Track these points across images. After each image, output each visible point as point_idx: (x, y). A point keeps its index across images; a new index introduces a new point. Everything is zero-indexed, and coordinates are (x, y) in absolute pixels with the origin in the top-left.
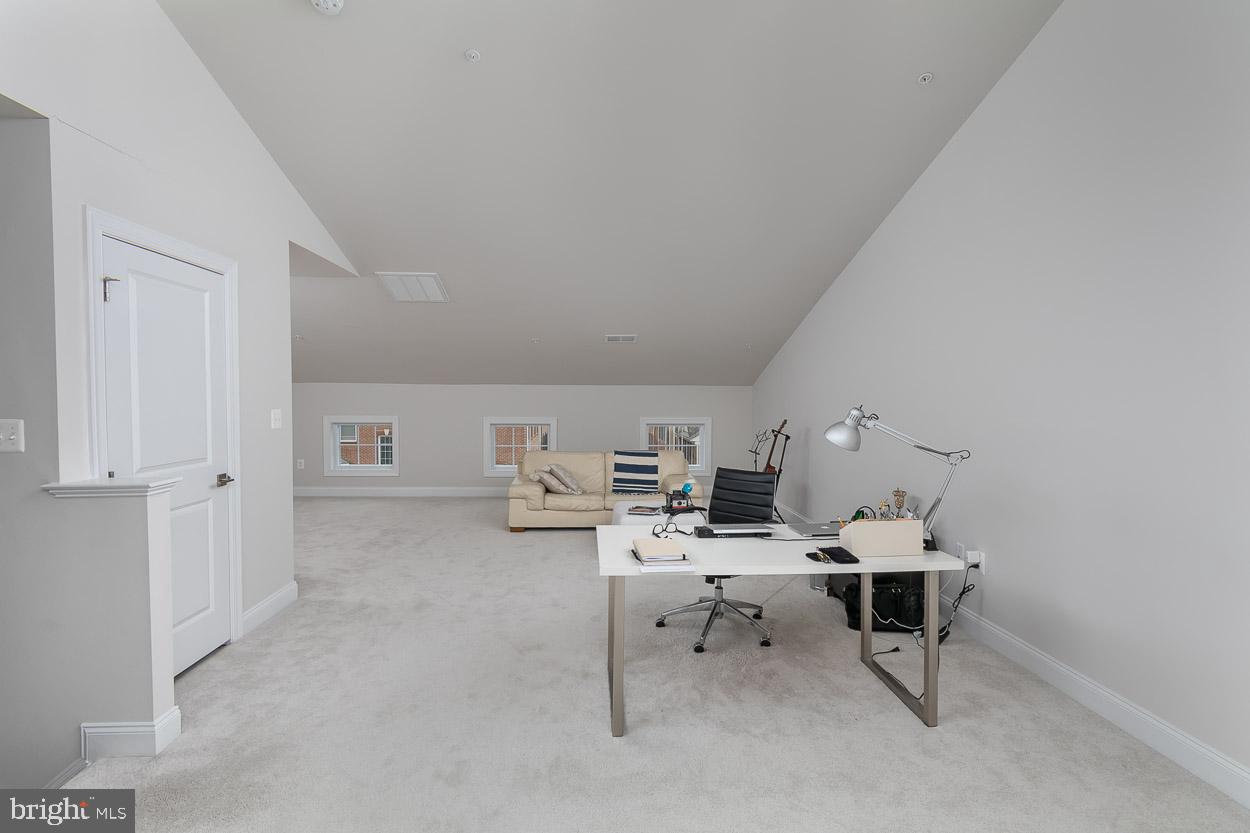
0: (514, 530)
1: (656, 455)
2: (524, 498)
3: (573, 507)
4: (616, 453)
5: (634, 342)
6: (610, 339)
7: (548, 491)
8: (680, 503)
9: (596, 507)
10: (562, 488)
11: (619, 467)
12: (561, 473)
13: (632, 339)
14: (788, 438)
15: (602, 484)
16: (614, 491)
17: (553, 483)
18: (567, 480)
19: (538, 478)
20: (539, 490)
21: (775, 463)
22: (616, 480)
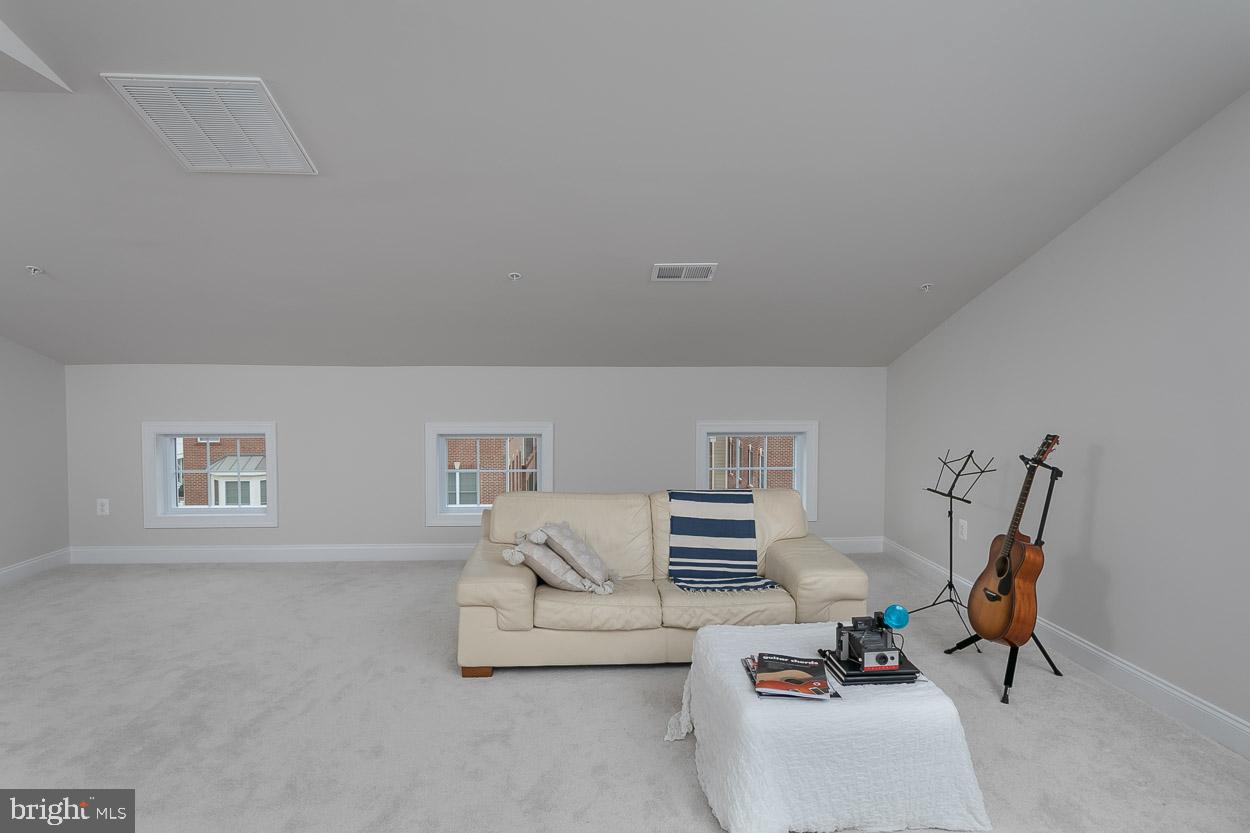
0: (469, 672)
1: (749, 499)
2: (492, 605)
3: (596, 624)
4: (673, 495)
5: (710, 277)
6: (663, 274)
7: (541, 582)
8: (883, 659)
9: (645, 621)
10: (571, 578)
11: (679, 525)
12: (567, 546)
13: (706, 272)
14: (1056, 473)
15: (647, 560)
16: (674, 576)
17: (553, 568)
18: (582, 561)
19: (521, 558)
20: (523, 585)
21: (1028, 528)
22: (675, 552)
